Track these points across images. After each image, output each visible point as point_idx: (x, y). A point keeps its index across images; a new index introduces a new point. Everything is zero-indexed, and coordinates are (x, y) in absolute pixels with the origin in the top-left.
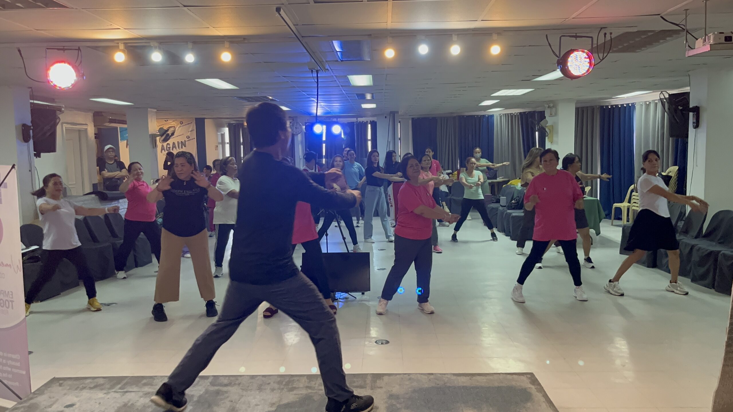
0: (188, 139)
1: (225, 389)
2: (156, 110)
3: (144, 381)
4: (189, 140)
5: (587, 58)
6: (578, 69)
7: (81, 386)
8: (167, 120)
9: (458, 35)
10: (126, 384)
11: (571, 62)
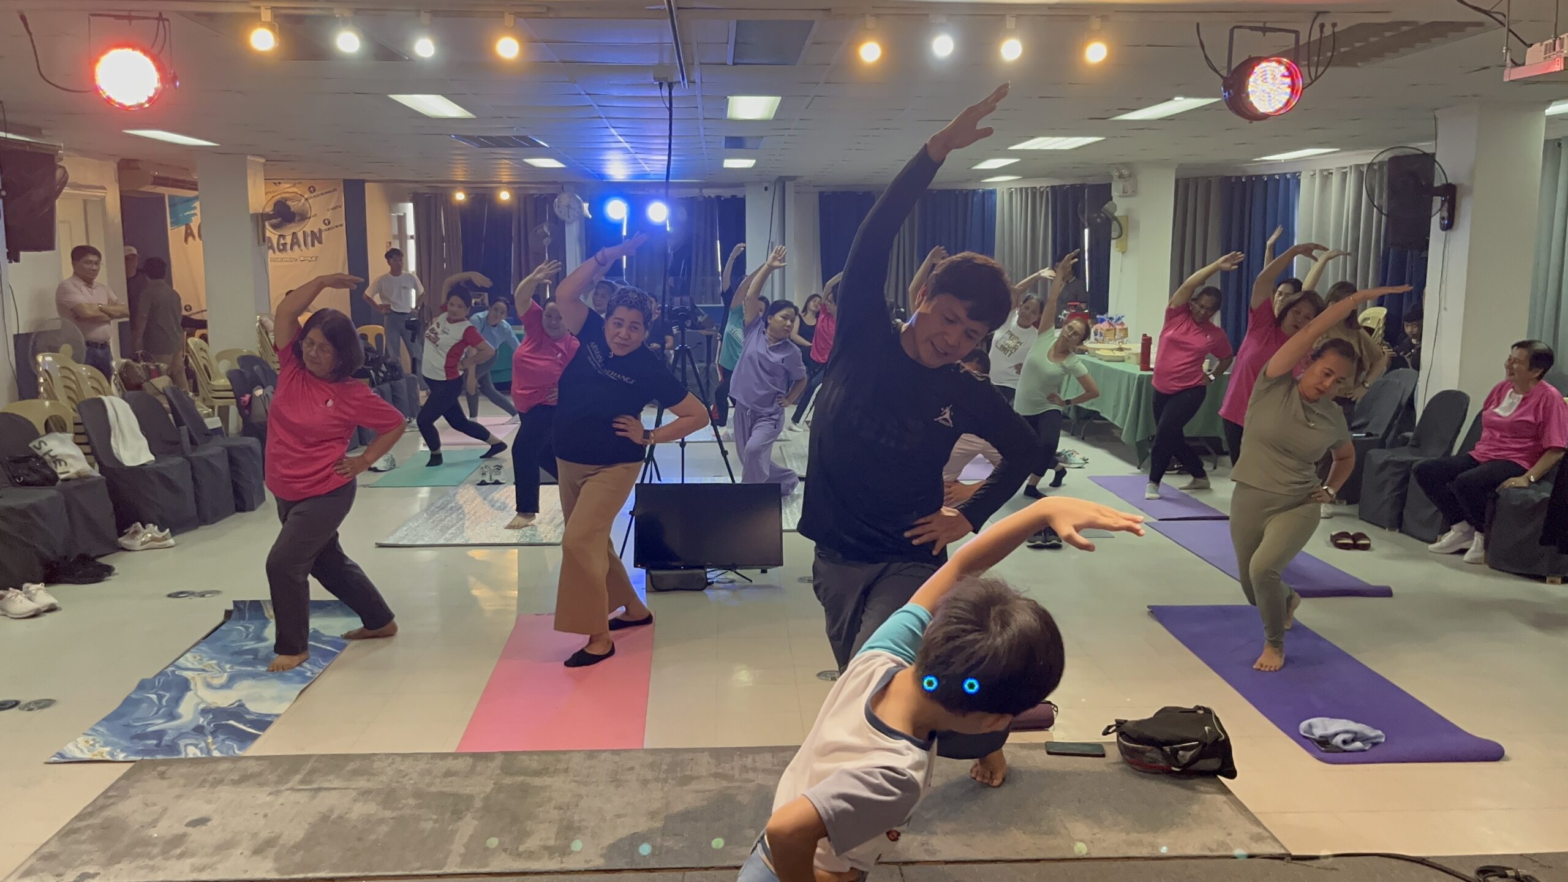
0: (327, 227)
1: (537, 781)
2: (263, 160)
3: (352, 766)
4: (329, 229)
5: (1288, 77)
6: (1267, 99)
7: (210, 778)
8: (279, 183)
9: (1018, 16)
10: (312, 772)
11: (1253, 84)
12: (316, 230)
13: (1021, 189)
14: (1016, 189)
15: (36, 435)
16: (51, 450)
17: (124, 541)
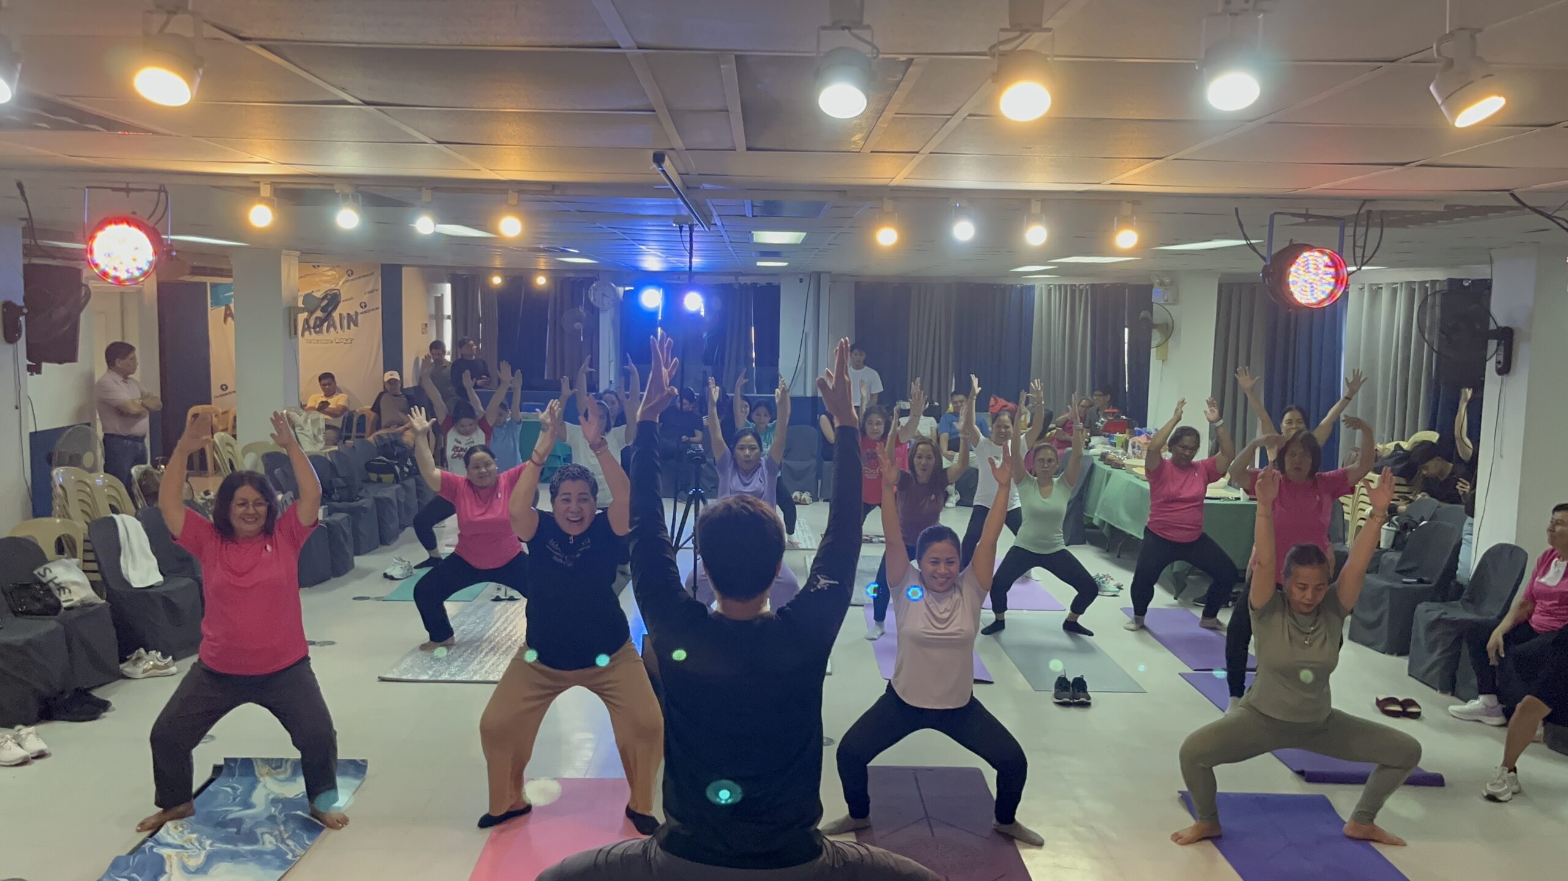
0: (363, 310)
2: (298, 253)
4: (365, 312)
5: (1330, 267)
6: (1308, 289)
8: (318, 266)
11: (1294, 274)
12: (352, 313)
13: (1060, 286)
14: (1055, 286)
15: (43, 560)
16: (56, 578)
17: (127, 668)
